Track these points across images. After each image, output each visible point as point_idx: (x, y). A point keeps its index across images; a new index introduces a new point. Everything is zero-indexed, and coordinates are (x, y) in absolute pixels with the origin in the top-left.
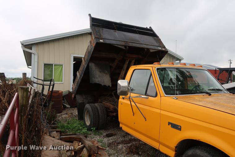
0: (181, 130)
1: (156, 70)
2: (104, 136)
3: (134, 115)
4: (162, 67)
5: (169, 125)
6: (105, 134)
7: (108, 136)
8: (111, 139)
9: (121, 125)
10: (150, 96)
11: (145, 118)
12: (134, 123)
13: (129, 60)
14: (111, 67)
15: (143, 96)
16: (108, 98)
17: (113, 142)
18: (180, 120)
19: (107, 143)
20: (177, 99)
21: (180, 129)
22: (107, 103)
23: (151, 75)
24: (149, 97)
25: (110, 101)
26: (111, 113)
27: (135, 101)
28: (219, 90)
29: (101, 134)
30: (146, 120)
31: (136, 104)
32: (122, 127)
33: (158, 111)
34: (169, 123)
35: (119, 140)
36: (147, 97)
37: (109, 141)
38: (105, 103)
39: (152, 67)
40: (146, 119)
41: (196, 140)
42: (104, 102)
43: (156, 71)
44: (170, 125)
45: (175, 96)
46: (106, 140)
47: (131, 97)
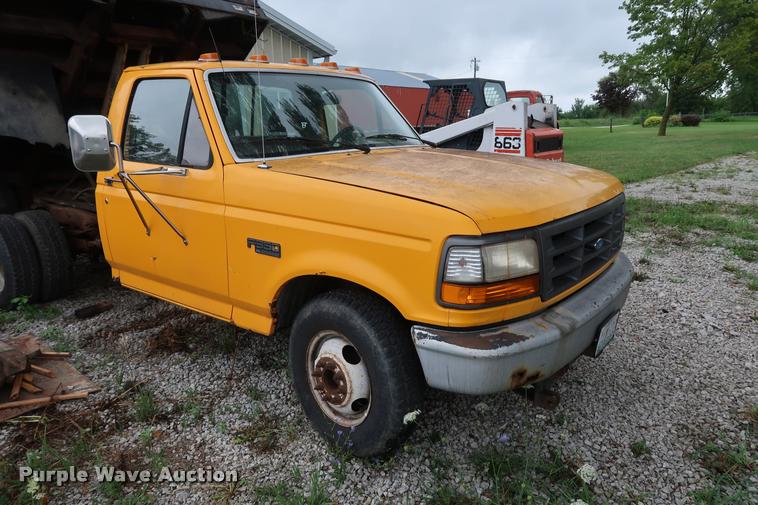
0: (280, 257)
1: (206, 78)
2: (65, 319)
3: (149, 234)
4: (226, 70)
5: (249, 246)
6: (69, 312)
7: (82, 315)
8: (92, 325)
9: (115, 273)
10: (192, 167)
11: (184, 239)
12: (155, 259)
13: (127, 47)
14: (58, 74)
15: (171, 169)
16: (73, 191)
17: (100, 331)
18: (278, 228)
19: (77, 337)
20: (268, 168)
21: (278, 254)
22: (67, 209)
23: (191, 95)
24: (190, 170)
25: (78, 200)
26: (84, 241)
27: (142, 188)
28: (397, 139)
29: (56, 313)
30: (186, 244)
31: (148, 195)
32: (118, 279)
33: (219, 210)
34: (250, 242)
35: (123, 322)
36: (184, 169)
37: (88, 331)
38: (60, 208)
39: (193, 69)
40: (188, 240)
41: (316, 276)
42: (54, 207)
43: (207, 83)
44: (253, 246)
45: (264, 160)
46: (74, 330)
47: (125, 175)
